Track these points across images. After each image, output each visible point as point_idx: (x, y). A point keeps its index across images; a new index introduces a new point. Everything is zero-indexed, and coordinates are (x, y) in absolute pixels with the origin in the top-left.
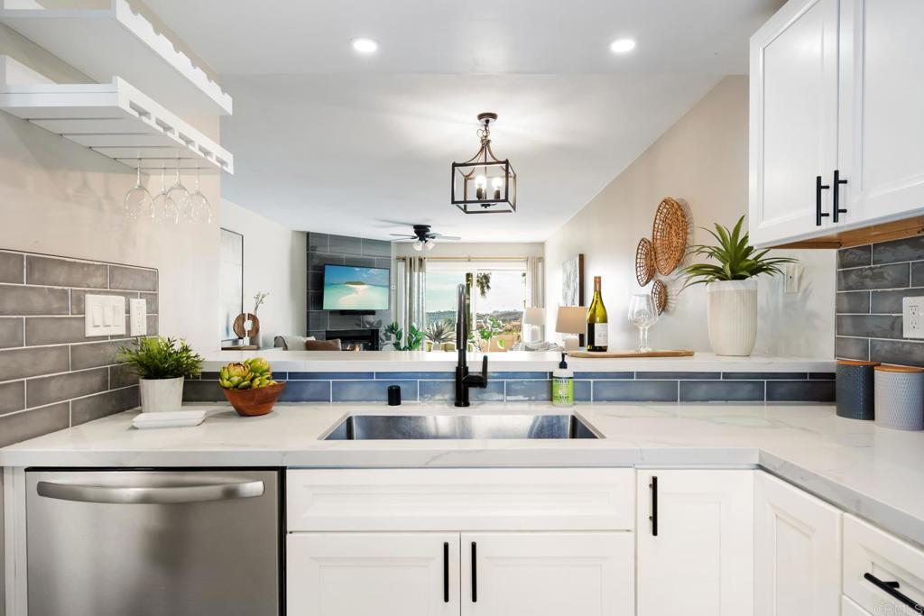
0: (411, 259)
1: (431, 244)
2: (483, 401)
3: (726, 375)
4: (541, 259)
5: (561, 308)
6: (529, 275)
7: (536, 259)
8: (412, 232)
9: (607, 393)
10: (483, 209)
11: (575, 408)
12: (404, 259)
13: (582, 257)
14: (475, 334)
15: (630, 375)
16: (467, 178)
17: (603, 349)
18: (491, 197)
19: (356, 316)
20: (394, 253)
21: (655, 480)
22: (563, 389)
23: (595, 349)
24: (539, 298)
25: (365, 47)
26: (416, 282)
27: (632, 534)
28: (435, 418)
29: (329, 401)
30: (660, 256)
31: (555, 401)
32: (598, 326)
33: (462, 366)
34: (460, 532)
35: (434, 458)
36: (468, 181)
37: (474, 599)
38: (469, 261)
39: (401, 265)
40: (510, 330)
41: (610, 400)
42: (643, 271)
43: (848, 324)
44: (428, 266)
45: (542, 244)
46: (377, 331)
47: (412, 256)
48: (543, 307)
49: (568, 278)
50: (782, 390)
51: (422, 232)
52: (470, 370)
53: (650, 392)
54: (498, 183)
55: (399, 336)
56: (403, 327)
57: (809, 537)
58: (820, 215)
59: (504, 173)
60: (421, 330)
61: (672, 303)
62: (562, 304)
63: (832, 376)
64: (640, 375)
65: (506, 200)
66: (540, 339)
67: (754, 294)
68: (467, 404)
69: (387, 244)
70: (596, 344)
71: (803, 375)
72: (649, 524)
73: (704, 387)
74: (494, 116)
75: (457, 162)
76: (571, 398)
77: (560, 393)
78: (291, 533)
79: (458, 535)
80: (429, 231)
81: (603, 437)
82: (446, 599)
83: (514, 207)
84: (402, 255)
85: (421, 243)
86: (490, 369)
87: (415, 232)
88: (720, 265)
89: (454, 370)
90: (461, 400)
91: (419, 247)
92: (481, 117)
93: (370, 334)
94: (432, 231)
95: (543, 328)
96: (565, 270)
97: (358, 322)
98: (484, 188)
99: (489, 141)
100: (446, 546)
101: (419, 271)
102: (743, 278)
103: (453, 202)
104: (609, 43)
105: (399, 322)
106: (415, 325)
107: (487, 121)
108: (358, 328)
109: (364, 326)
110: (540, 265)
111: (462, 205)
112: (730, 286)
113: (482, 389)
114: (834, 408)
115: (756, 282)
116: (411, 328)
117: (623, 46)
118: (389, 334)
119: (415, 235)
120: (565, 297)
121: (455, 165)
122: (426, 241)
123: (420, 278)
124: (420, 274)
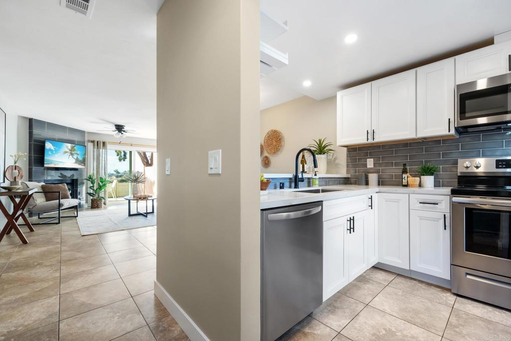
0: (98, 142)
1: (124, 135)
8: (114, 128)
12: (93, 142)
20: (87, 138)
27: (367, 210)
39: (91, 145)
43: (350, 166)
44: (108, 146)
51: (120, 128)
55: (93, 183)
69: (83, 132)
72: (369, 207)
80: (123, 128)
84: (91, 139)
85: (120, 135)
87: (116, 128)
91: (118, 136)
94: (125, 129)
101: (103, 148)
119: (116, 130)
122: (122, 134)
123: (103, 153)
124: (104, 150)
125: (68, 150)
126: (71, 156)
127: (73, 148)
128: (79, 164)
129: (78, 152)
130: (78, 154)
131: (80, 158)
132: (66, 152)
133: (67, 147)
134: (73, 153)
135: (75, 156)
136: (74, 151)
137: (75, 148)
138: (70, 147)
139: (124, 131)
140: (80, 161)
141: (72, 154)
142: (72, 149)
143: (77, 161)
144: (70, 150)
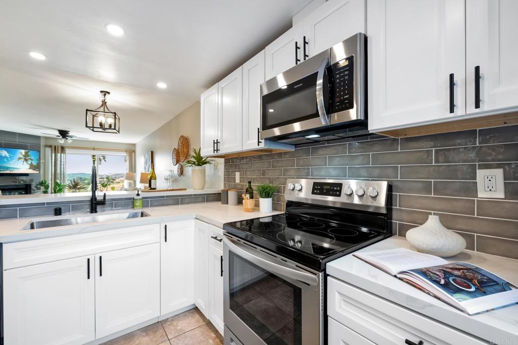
0: (55, 147)
1: (69, 141)
2: (104, 211)
3: (194, 195)
4: (134, 151)
5: (142, 174)
6: (128, 157)
7: (131, 151)
8: (57, 133)
9: (156, 204)
10: (103, 131)
11: (143, 209)
12: (50, 146)
13: (152, 153)
14: (99, 185)
15: (163, 197)
16: (94, 116)
17: (154, 189)
18: (107, 126)
19: (14, 177)
20: (42, 143)
21: (166, 226)
22: (138, 203)
23: (151, 189)
24: (133, 168)
25: (37, 56)
26: (59, 159)
27: (159, 243)
28: (76, 219)
29: (17, 217)
30: (181, 155)
31: (135, 208)
32: (152, 181)
33: (94, 197)
34: (94, 254)
35: (83, 230)
36: (95, 118)
37: (101, 275)
38: (94, 150)
39: (48, 150)
40: (119, 183)
41: (156, 206)
42: (175, 160)
43: (226, 179)
44: (67, 151)
45: (134, 145)
46: (30, 185)
47: (56, 145)
48: (135, 172)
49: (146, 160)
50: (210, 199)
51: (64, 134)
52: (97, 199)
53: (170, 202)
54: (111, 121)
55: (47, 187)
56: (50, 182)
57: (204, 233)
58: (214, 150)
59: (114, 117)
60: (62, 184)
61: (185, 172)
62: (143, 172)
63: (220, 194)
64: (167, 196)
65: (115, 129)
66: (133, 186)
67: (204, 171)
68: (96, 212)
69: (38, 137)
70: (152, 187)
71: (216, 194)
72: (164, 240)
73: (188, 199)
74: (109, 93)
75: (89, 109)
76: (141, 206)
77: (137, 204)
78: (6, 270)
79: (94, 255)
80: (68, 134)
81: (150, 216)
82: (89, 278)
83: (119, 132)
84: (49, 144)
85: (63, 140)
86: (107, 198)
87: (59, 133)
88: (195, 160)
89: (90, 199)
90: (93, 210)
91: (62, 141)
92: (102, 92)
93: (24, 187)
94: (70, 134)
95: (135, 182)
96: (145, 157)
97: (14, 180)
98: (103, 122)
99: (106, 103)
100: (89, 260)
101: (61, 153)
102: (201, 165)
103: (87, 126)
104: (157, 83)
105: (46, 180)
106: (58, 181)
107: (105, 94)
108: (14, 184)
109: (19, 182)
110: (133, 154)
111: (92, 129)
112: (198, 168)
113: (104, 206)
114: (221, 202)
115: (205, 167)
116: (56, 183)
117: (162, 85)
118: (39, 186)
119: (59, 135)
120: (145, 168)
121: (87, 110)
122: (67, 139)
123: (62, 157)
124: (62, 155)
125: (22, 157)
126: (25, 162)
127: (26, 153)
128: (34, 170)
129: (32, 158)
130: (32, 160)
131: (35, 163)
132: (20, 158)
133: (21, 153)
134: (27, 158)
135: (29, 162)
136: (28, 156)
137: (29, 153)
138: (23, 153)
139: (68, 136)
140: (35, 166)
141: (26, 160)
142: (26, 155)
143: (32, 167)
144: (24, 156)
